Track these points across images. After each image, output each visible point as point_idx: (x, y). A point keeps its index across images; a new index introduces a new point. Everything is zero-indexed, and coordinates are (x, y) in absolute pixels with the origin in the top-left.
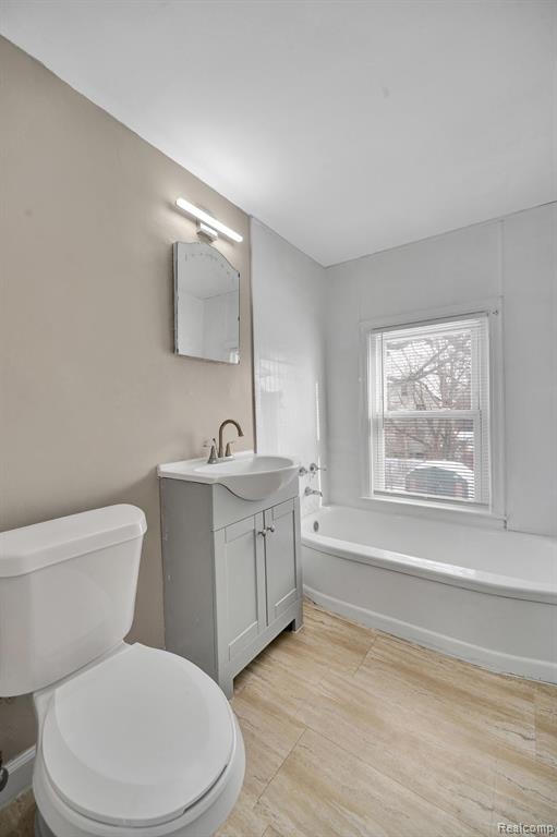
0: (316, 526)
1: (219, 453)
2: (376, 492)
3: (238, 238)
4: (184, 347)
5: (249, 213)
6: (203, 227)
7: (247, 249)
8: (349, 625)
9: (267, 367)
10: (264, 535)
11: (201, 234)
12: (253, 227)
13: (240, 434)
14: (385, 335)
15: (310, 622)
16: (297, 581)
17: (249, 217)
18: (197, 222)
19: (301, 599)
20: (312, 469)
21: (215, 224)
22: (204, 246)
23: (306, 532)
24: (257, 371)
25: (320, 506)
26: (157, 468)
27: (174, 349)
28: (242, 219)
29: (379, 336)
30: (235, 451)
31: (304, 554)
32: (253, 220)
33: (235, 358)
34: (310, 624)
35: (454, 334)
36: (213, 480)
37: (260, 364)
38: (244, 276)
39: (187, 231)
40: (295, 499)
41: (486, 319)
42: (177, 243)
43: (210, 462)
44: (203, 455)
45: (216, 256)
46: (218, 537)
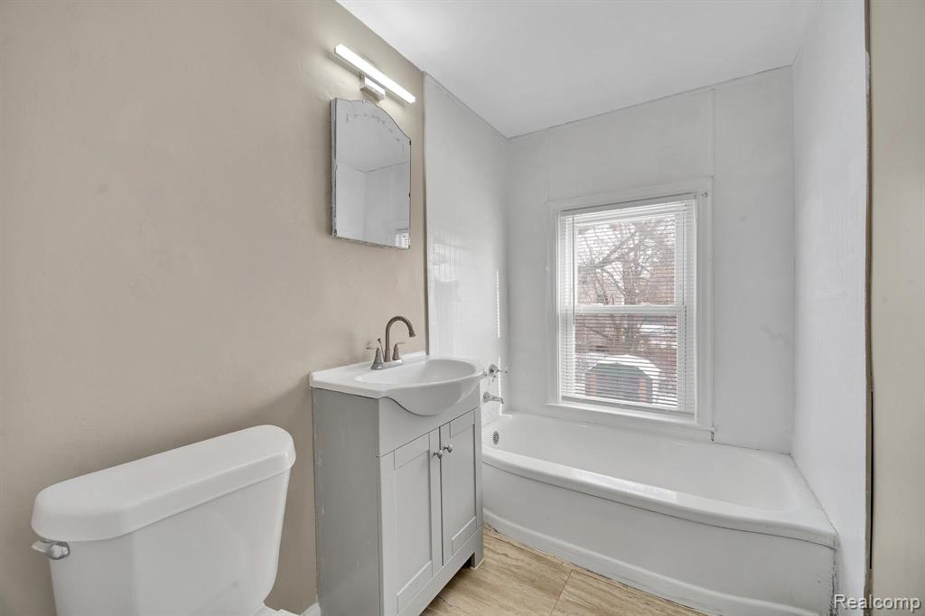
0: (496, 438)
1: (385, 356)
2: (565, 398)
3: (410, 98)
4: (343, 227)
5: (422, 70)
6: (368, 82)
7: (419, 112)
8: (538, 558)
9: (442, 252)
10: (440, 457)
11: (365, 91)
12: (427, 85)
13: (412, 334)
14: (578, 217)
15: (490, 554)
16: (477, 508)
17: (422, 75)
18: (361, 76)
19: (481, 528)
20: (492, 371)
21: (382, 80)
22: (369, 105)
23: (487, 449)
24: (430, 258)
25: (501, 414)
26: (308, 377)
27: (331, 230)
28: (415, 76)
29: (569, 219)
30: (405, 353)
31: (485, 473)
32: (427, 78)
33: (403, 241)
34: (492, 558)
35: (643, 219)
36: (378, 393)
37: (435, 250)
38: (416, 143)
39: (350, 86)
40: (475, 411)
41: (694, 202)
42: (336, 99)
43: (375, 367)
44: (365, 359)
45: (383, 117)
46: (385, 463)
